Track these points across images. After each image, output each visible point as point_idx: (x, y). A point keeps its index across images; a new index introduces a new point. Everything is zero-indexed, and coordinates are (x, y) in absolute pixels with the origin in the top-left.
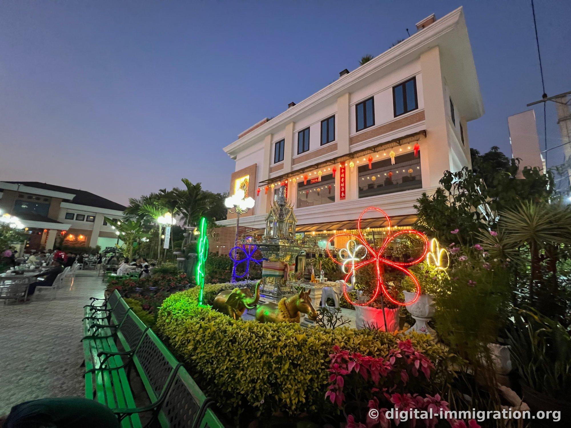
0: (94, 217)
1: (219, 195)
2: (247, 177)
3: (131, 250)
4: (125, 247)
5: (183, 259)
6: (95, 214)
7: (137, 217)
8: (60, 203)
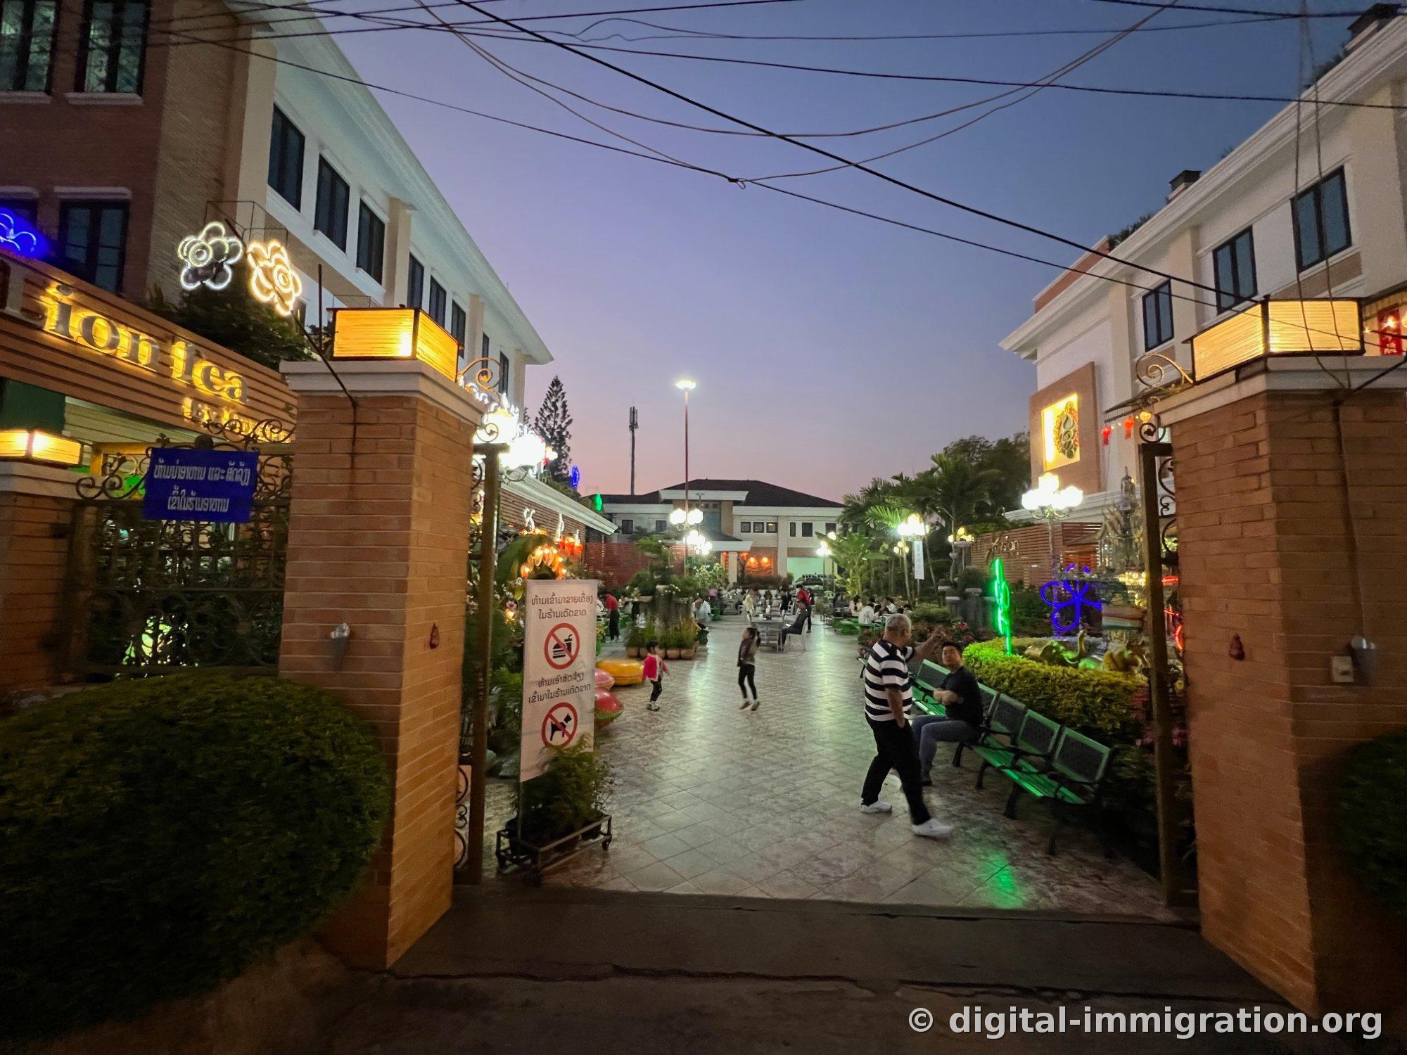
0: (776, 524)
1: (1004, 443)
2: (1073, 399)
5: (956, 598)
6: (775, 518)
8: (732, 509)
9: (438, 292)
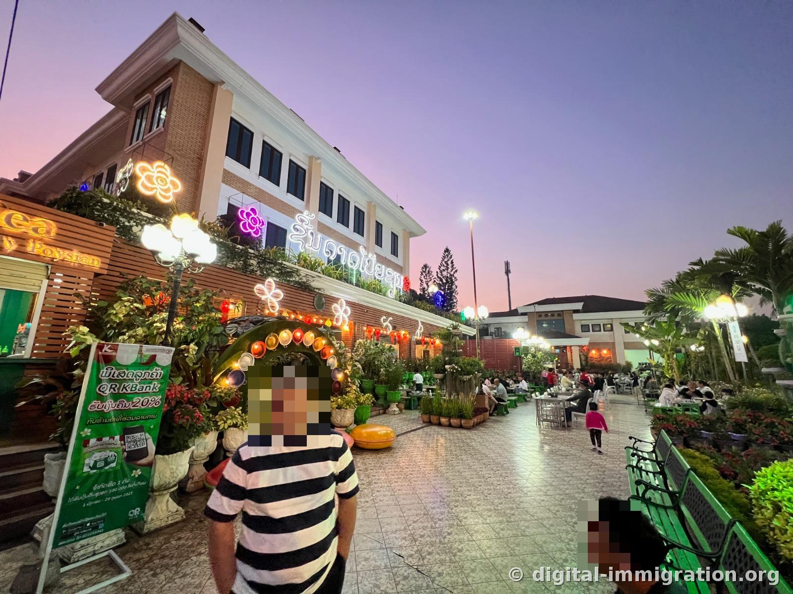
0: (611, 325)
3: (675, 367)
4: (663, 361)
6: (611, 321)
7: (667, 315)
8: (572, 316)
9: (344, 203)
